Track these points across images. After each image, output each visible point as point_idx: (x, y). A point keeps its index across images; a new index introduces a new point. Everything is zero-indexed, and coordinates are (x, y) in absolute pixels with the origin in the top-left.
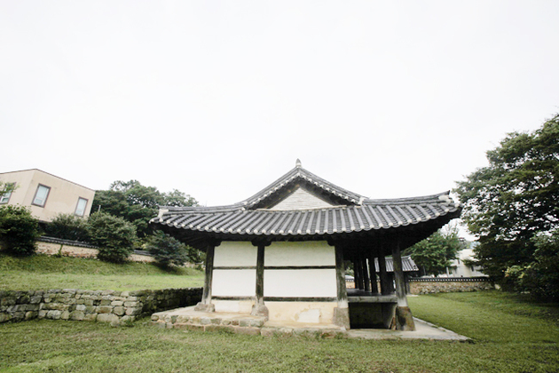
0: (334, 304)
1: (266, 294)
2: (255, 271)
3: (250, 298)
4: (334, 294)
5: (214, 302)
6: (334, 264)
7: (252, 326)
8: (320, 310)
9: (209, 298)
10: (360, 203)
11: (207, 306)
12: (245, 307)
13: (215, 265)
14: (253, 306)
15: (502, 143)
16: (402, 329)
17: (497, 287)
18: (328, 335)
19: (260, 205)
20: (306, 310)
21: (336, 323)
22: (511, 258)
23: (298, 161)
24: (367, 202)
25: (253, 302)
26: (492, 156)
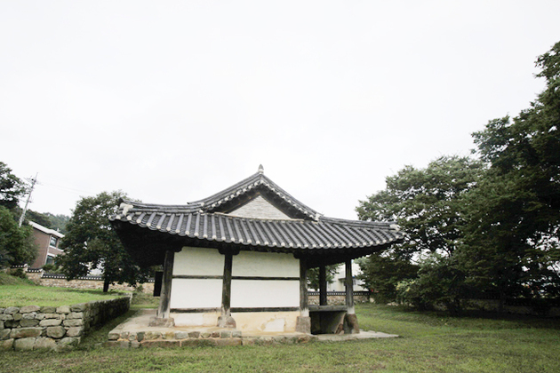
0: (297, 313)
1: (233, 305)
2: (221, 281)
3: (215, 310)
4: (297, 304)
5: (174, 315)
6: (298, 276)
7: (234, 336)
8: (285, 319)
9: (168, 310)
10: (317, 219)
11: (166, 321)
12: (211, 319)
13: (175, 273)
14: (219, 318)
15: (399, 173)
16: (350, 332)
17: (372, 300)
18: (303, 340)
19: (218, 209)
20: (272, 320)
21: (300, 330)
22: (395, 275)
23: (261, 167)
24: (323, 219)
25: (219, 314)
26: (389, 181)
